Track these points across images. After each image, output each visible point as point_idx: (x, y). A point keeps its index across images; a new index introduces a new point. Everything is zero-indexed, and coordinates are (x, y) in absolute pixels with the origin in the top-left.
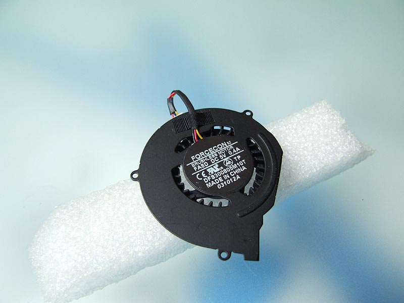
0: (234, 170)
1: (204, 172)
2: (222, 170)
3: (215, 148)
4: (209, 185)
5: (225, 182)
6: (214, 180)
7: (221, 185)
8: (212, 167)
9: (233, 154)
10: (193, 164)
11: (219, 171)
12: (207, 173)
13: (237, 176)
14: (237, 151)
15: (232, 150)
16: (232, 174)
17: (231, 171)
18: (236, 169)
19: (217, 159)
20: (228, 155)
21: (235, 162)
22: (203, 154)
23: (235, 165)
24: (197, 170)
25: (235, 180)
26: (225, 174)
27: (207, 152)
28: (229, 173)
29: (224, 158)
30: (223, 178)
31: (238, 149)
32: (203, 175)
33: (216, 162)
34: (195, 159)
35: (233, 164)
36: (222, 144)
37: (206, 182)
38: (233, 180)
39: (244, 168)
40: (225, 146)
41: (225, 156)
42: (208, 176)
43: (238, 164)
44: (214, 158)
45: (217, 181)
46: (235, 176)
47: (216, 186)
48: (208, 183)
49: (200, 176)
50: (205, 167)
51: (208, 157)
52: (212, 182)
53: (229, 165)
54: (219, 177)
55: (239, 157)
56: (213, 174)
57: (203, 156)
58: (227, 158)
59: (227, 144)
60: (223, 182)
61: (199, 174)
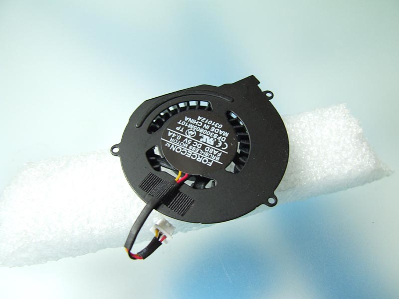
0: (195, 125)
1: (217, 146)
2: (202, 133)
3: (184, 152)
4: (227, 134)
5: (213, 124)
6: (218, 134)
7: (218, 125)
8: (206, 143)
9: (179, 135)
10: (217, 160)
11: (206, 135)
12: (216, 143)
13: (198, 119)
14: (171, 134)
15: (175, 138)
16: (200, 124)
17: (198, 126)
18: (193, 124)
19: (195, 144)
20: (183, 138)
21: (186, 128)
22: (199, 158)
23: (189, 127)
24: (220, 152)
25: (205, 119)
26: (204, 129)
27: (194, 156)
28: (201, 127)
29: (189, 139)
30: (210, 128)
31: (170, 134)
32: (220, 144)
33: (198, 143)
34: (210, 161)
35: (189, 128)
36: (174, 150)
37: (225, 138)
38: (205, 121)
39: (186, 118)
40: (175, 146)
41: (186, 139)
42: (217, 140)
43: (186, 125)
44: (196, 147)
45: (217, 131)
46: (200, 121)
47: (222, 129)
48: (224, 136)
49: (223, 146)
50: (211, 148)
51: (199, 152)
52: (220, 134)
53: (193, 131)
54: (211, 132)
55: (178, 129)
56: (213, 137)
57: (201, 157)
58: (187, 136)
59: (171, 146)
60: (214, 126)
61: (223, 148)
